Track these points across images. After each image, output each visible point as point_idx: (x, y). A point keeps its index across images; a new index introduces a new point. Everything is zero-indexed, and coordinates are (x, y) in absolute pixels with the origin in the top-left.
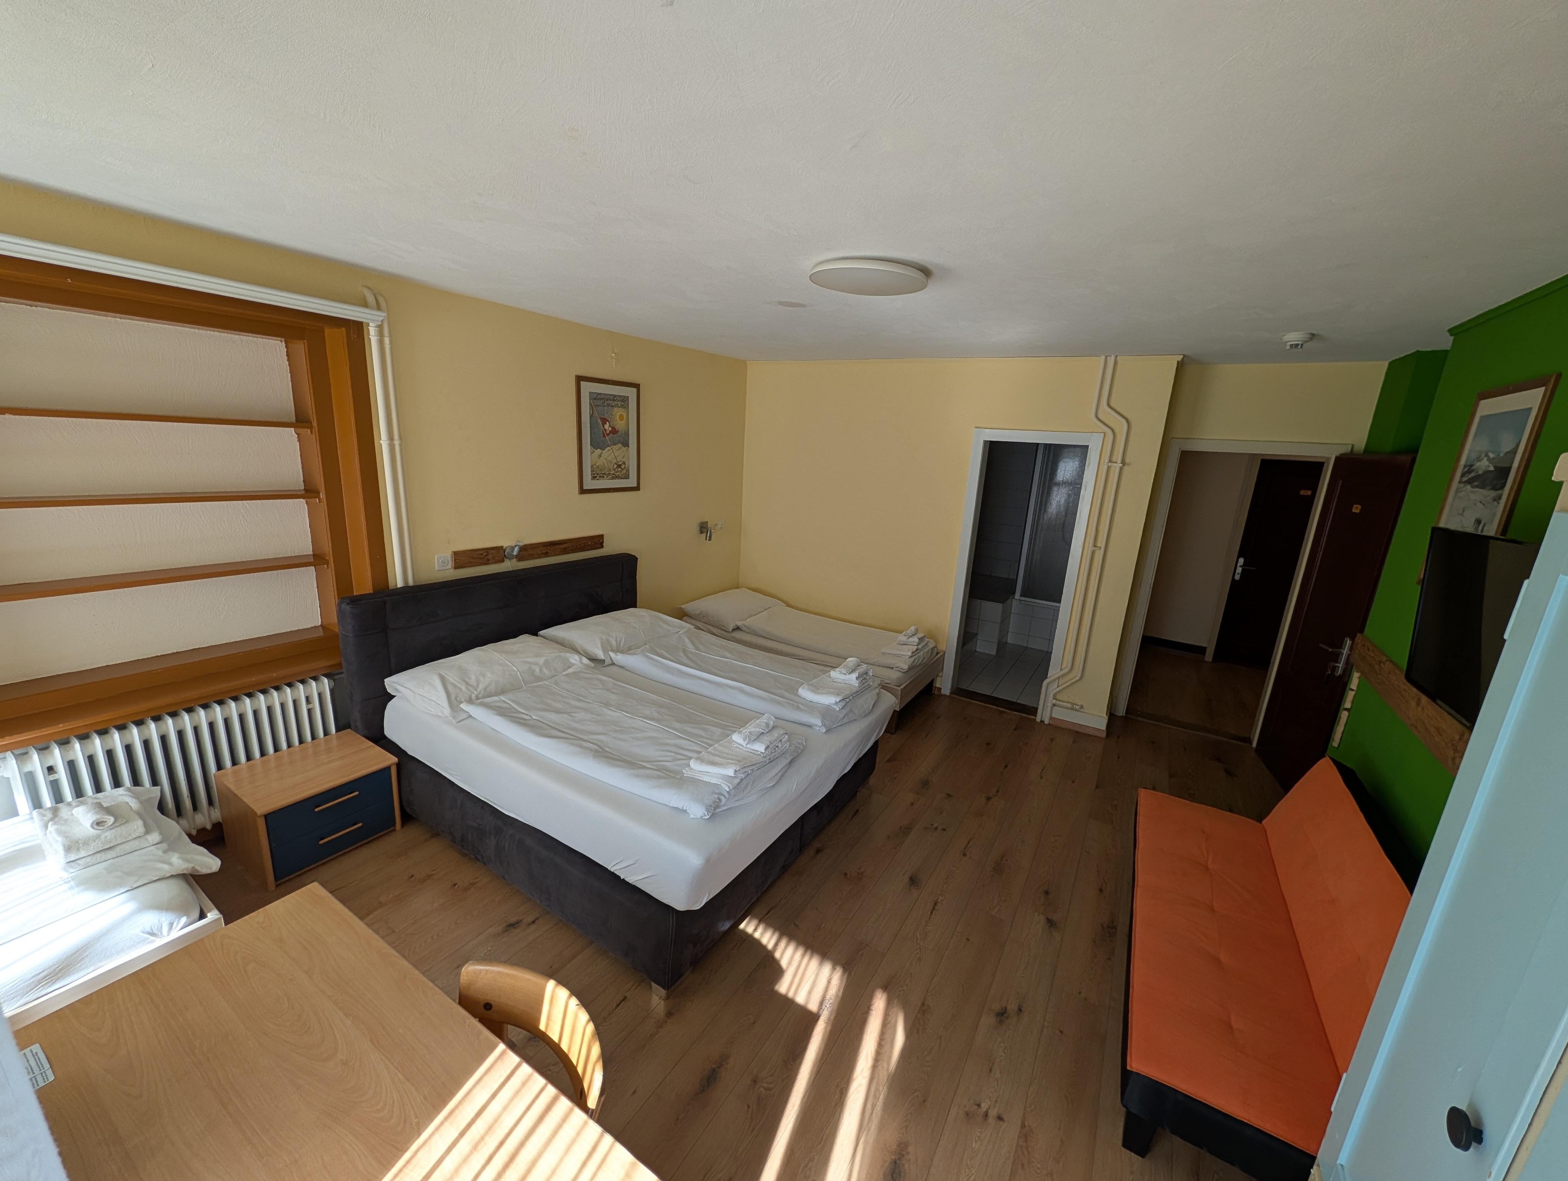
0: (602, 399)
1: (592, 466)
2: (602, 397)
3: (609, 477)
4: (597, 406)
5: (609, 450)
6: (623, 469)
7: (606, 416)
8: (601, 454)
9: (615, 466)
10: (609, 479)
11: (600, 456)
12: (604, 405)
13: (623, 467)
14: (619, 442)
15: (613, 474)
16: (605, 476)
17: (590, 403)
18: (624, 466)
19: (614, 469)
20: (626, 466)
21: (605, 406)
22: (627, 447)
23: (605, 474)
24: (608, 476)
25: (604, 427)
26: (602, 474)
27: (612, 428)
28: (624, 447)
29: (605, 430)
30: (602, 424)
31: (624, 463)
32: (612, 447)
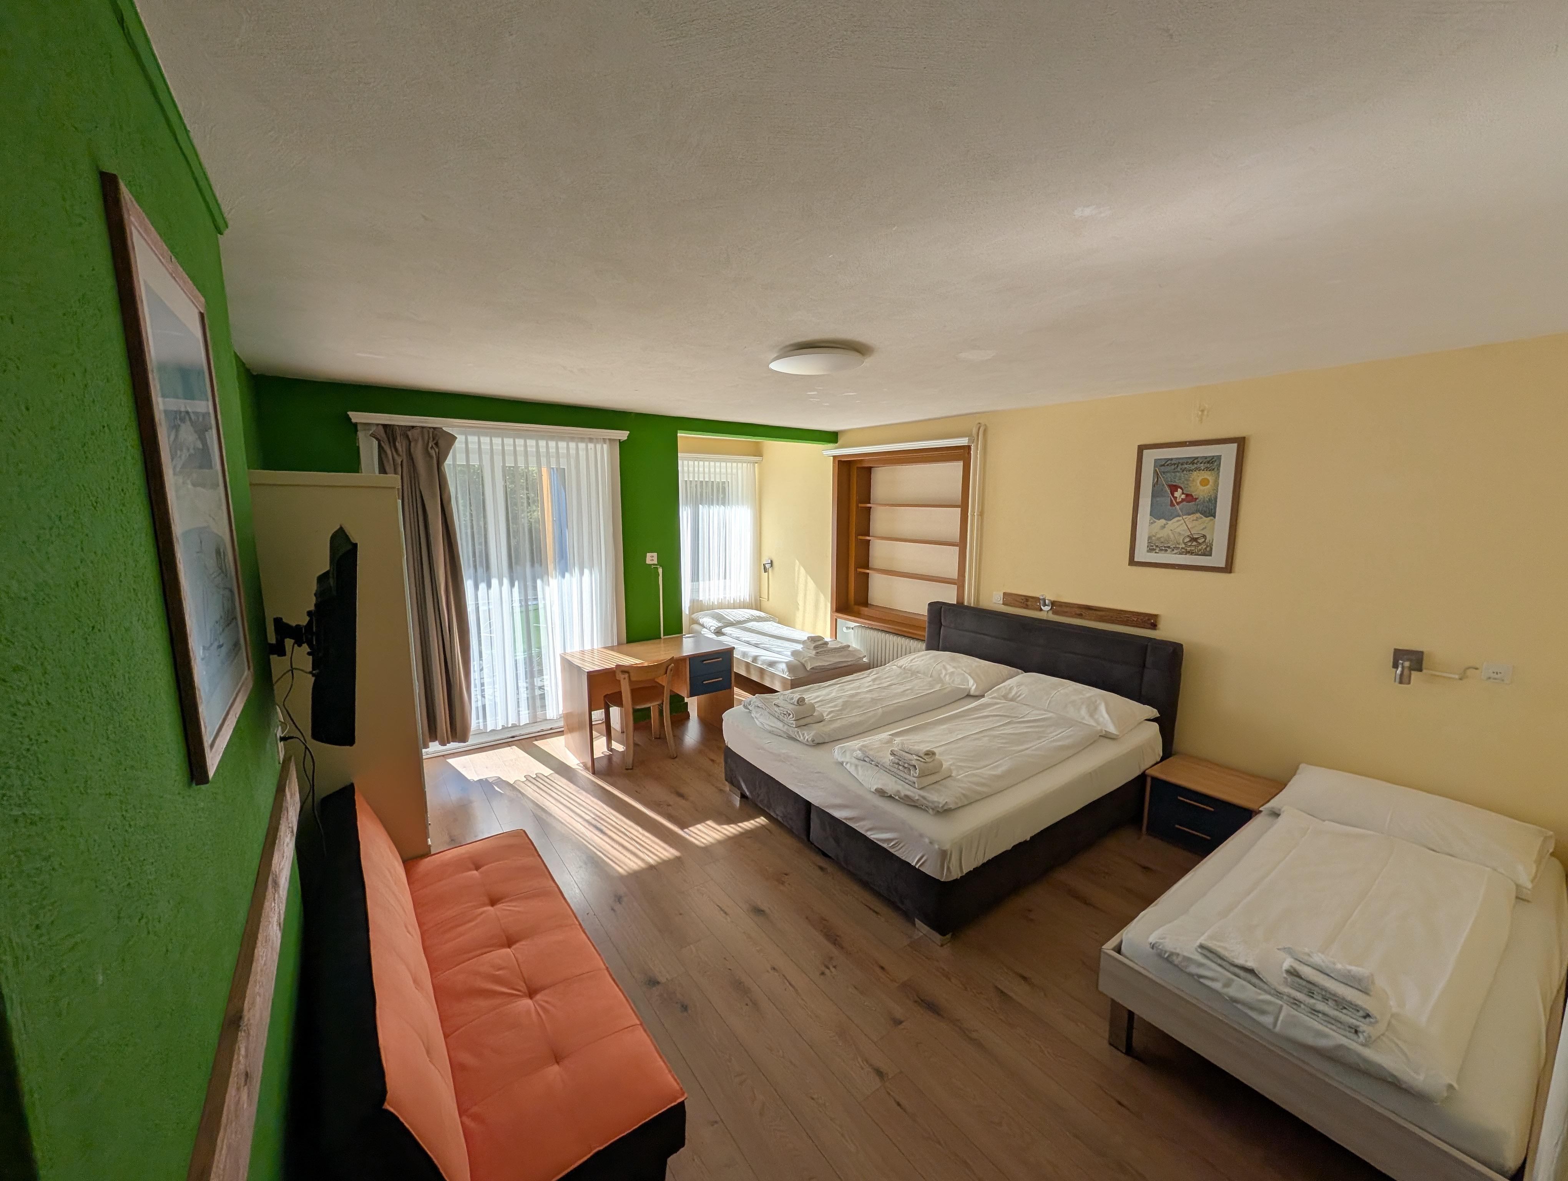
0: (1175, 464)
1: (1150, 538)
2: (1173, 462)
3: (1175, 551)
4: (1164, 473)
5: (1178, 521)
6: (1200, 544)
7: (1177, 483)
8: (1165, 525)
9: (1188, 539)
10: (1175, 554)
11: (1163, 527)
12: (1176, 470)
13: (1201, 541)
14: (1197, 511)
15: (1182, 548)
16: (1169, 550)
17: (1155, 471)
18: (1203, 540)
19: (1185, 544)
20: (1207, 541)
21: (1178, 472)
22: (1212, 518)
23: (1169, 547)
24: (1173, 550)
25: (1173, 495)
26: (1165, 547)
27: (1187, 495)
28: (1206, 517)
29: (1175, 498)
30: (1171, 492)
31: (1204, 536)
32: (1184, 517)
